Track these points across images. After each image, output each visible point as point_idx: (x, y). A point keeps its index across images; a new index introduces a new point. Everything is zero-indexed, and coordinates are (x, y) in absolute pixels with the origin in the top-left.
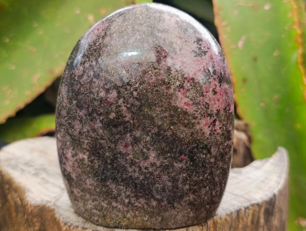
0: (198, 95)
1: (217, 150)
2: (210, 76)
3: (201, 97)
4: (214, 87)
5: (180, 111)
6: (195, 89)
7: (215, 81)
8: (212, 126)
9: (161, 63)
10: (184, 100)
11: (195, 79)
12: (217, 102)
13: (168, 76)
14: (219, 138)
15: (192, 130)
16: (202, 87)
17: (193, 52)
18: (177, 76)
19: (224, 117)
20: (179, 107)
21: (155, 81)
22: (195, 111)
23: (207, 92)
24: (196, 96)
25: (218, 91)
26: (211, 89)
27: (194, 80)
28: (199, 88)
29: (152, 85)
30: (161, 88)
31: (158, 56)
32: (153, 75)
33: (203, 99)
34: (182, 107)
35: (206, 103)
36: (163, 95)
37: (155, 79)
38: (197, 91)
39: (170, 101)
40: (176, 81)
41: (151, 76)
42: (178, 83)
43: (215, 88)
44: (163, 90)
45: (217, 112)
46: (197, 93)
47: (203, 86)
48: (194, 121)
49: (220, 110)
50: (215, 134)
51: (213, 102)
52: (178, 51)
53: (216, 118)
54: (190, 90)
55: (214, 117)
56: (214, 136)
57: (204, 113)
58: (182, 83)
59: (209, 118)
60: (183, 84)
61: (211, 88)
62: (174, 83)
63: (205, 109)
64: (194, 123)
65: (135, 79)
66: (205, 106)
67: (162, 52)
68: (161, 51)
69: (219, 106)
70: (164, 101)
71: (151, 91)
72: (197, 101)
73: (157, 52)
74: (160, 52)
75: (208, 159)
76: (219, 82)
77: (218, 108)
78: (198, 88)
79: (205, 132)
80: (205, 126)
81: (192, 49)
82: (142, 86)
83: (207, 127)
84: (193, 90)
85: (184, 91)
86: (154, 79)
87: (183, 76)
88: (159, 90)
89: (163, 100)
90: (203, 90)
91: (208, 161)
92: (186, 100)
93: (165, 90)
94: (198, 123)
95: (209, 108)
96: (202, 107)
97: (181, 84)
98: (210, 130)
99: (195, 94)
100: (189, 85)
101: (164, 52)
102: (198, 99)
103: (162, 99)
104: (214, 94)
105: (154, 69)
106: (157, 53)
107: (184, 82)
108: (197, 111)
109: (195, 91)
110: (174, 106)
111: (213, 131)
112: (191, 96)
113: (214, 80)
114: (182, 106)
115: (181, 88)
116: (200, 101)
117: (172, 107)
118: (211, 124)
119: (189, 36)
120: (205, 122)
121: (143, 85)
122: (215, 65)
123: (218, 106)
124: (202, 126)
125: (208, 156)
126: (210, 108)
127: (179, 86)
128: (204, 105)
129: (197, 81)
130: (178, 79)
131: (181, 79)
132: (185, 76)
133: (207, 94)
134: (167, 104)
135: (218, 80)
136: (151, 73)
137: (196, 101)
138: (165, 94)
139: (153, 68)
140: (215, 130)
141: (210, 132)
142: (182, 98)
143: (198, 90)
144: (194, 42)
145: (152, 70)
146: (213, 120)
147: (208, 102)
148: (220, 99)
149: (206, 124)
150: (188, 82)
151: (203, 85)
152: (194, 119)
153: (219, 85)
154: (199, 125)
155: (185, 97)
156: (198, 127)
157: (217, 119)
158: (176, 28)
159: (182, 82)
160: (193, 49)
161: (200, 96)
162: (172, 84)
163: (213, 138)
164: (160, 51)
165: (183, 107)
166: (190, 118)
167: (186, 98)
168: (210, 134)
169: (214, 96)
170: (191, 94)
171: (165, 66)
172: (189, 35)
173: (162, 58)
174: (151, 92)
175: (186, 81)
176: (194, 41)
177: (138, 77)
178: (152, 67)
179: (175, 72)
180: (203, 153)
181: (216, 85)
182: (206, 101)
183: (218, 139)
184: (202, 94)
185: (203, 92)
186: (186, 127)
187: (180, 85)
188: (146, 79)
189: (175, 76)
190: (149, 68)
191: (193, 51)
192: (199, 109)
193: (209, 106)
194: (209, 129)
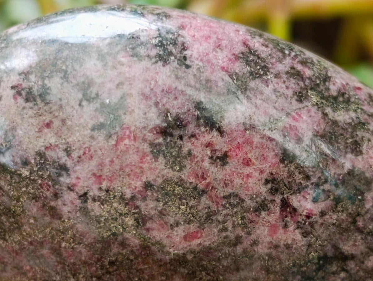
0: (192, 203)
1: (359, 238)
2: (175, 143)
3: (203, 199)
4: (209, 153)
5: (195, 257)
6: (173, 197)
7: (197, 139)
8: (288, 219)
9: (61, 214)
10: (177, 235)
11: (153, 183)
12: (247, 170)
13: (99, 226)
14: (335, 217)
15: (257, 265)
16: (182, 180)
17: (96, 131)
18: (113, 212)
19: (300, 173)
20: (184, 254)
21: (88, 251)
22: (220, 231)
23: (203, 178)
24: (190, 208)
25: (225, 149)
26: (206, 164)
27: (151, 186)
28: (178, 190)
29: (93, 262)
30: (112, 254)
31: (44, 205)
32: (73, 244)
33: (211, 197)
34: (188, 248)
35: (225, 197)
36: (132, 261)
37: (85, 248)
38: (180, 199)
39: (155, 258)
40: (123, 221)
41: (73, 248)
42: (129, 221)
43: (214, 151)
44: (122, 254)
45: (269, 186)
46: (184, 201)
47: (183, 177)
48: (239, 249)
49: (272, 174)
50: (317, 222)
51: (238, 181)
52: (66, 161)
53: (280, 197)
54: (165, 210)
55: (273, 201)
56: (317, 227)
57: (243, 218)
58: (136, 213)
59: (263, 214)
60: (140, 211)
61: (203, 161)
62: (123, 228)
63: (235, 210)
64: (245, 251)
65: (58, 273)
66: (227, 206)
67: (41, 192)
68: (39, 191)
69: (262, 172)
70: (146, 266)
71: (104, 271)
72: (203, 213)
73: (34, 201)
74: (40, 195)
75: (358, 271)
76: (208, 128)
77: (264, 176)
78: (176, 192)
79: (290, 242)
80: (275, 232)
81: (90, 126)
82: (81, 276)
83: (281, 231)
84: (170, 203)
85: (157, 222)
86: (83, 250)
87: (124, 199)
88: (113, 259)
89: (143, 268)
90: (191, 183)
91: (361, 273)
92: (180, 232)
93: (123, 250)
94: (255, 243)
95: (243, 201)
96: (224, 212)
97: (136, 215)
98: (295, 230)
99: (182, 207)
100: (152, 204)
101: (46, 189)
102: (200, 208)
103: (139, 267)
104: (224, 164)
105: (63, 233)
106: (36, 201)
107: (137, 207)
108: (225, 229)
109: (178, 201)
110: (171, 260)
111: (305, 224)
112: (180, 218)
113: (193, 140)
114: (186, 248)
115: (144, 224)
116: (209, 208)
117: (171, 265)
118: (283, 218)
119: (61, 100)
120: (267, 229)
121: (80, 274)
122: (167, 106)
123: (257, 174)
124: (268, 239)
125: (352, 265)
126: (243, 197)
127: (138, 222)
128: (224, 206)
129: (160, 181)
130: (121, 215)
131: (127, 208)
132: (128, 195)
133: (208, 181)
134: (155, 267)
135: (203, 129)
136: (68, 245)
137: (201, 214)
138: (132, 257)
139: (60, 234)
140: (308, 217)
141: (297, 231)
142: (168, 237)
143: (179, 194)
144: (80, 105)
145: (63, 239)
146: (278, 209)
147: (227, 194)
148: (249, 156)
149: (273, 229)
150: (144, 199)
151: (179, 174)
152: (235, 245)
153: (215, 133)
154: (262, 245)
155: (172, 229)
156: (262, 250)
157: (285, 196)
158: (24, 108)
159: (133, 211)
160: (91, 123)
161: (199, 199)
162: (121, 230)
163: (321, 230)
164: (37, 193)
165: (190, 246)
166: (226, 250)
167: (176, 229)
168: (305, 234)
169: (227, 167)
170: (176, 214)
171: (74, 213)
172: (59, 96)
173: (52, 204)
174: (107, 273)
175: (139, 203)
176: (78, 102)
177: (57, 266)
178: (57, 233)
179: (102, 207)
180: (334, 273)
181: (209, 145)
182: (222, 195)
183: (335, 221)
184: (198, 193)
185: (195, 188)
186: (238, 269)
187: (135, 220)
188: (72, 261)
189: (109, 212)
190: (55, 240)
191: (93, 129)
192: (224, 222)
193: (236, 196)
194: (291, 228)
